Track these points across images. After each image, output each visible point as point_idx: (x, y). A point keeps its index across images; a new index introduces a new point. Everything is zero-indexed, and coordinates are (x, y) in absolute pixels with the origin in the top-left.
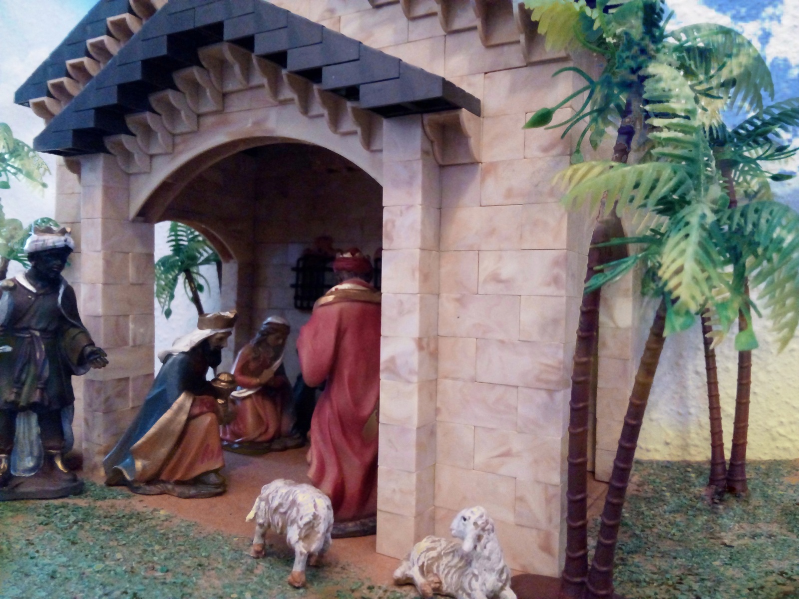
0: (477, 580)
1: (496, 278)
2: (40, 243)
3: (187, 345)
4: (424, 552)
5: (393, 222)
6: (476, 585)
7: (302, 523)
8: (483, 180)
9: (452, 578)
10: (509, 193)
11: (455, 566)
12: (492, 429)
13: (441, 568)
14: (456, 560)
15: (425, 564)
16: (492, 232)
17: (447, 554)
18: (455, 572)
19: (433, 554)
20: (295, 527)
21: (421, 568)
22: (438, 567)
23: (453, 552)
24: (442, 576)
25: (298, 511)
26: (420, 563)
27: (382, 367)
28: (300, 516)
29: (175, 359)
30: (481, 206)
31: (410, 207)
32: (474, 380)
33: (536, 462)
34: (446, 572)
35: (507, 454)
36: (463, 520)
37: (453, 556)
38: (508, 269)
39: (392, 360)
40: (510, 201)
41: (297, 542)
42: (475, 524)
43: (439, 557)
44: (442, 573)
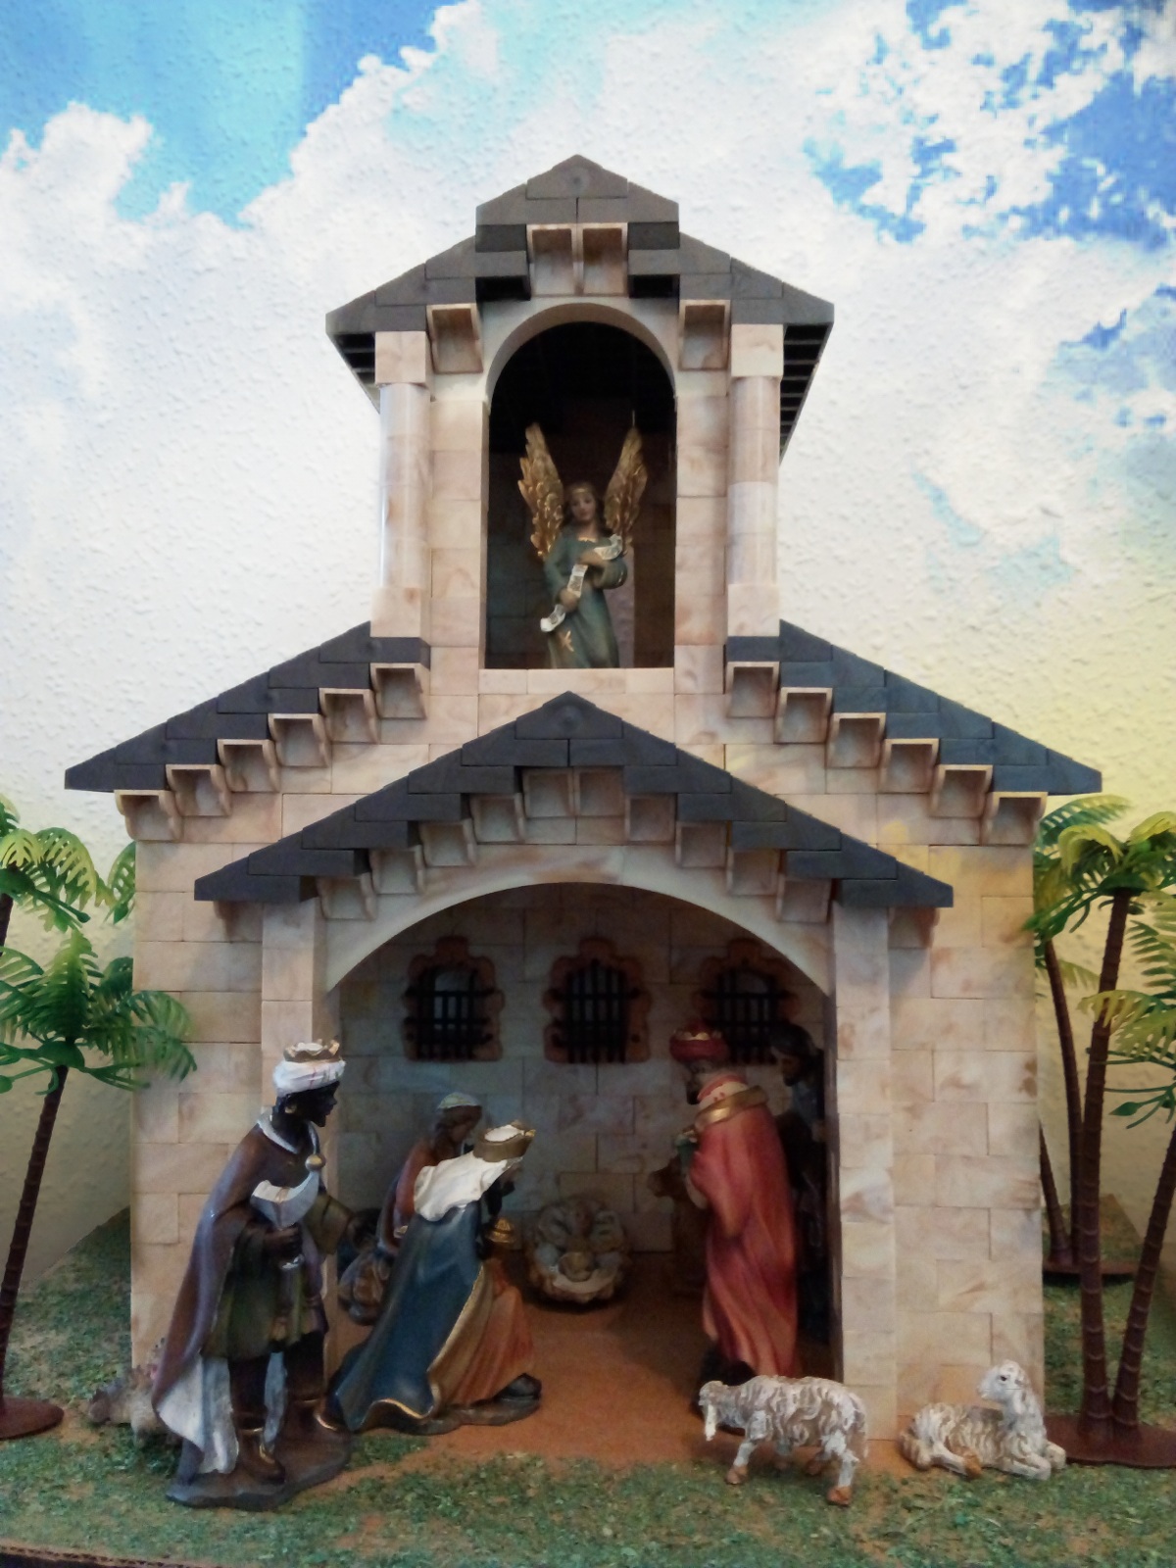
0: (1026, 1443)
1: (955, 1083)
2: (318, 1078)
3: (476, 1190)
4: (941, 1426)
5: (852, 1027)
6: (1027, 1448)
7: (846, 1428)
8: (933, 969)
9: (985, 1447)
10: (967, 986)
11: (983, 1432)
12: (958, 1262)
13: (968, 1438)
14: (980, 1426)
15: (950, 1438)
16: (949, 1029)
17: (964, 1421)
18: (986, 1440)
19: (951, 1424)
20: (838, 1434)
21: (947, 1444)
22: (963, 1438)
23: (968, 1416)
24: (972, 1447)
25: (839, 1414)
26: (944, 1438)
27: (843, 1206)
28: (843, 1420)
29: (464, 1215)
30: (932, 997)
31: (874, 1010)
32: (935, 1205)
33: (1016, 1292)
34: (975, 1440)
35: (980, 1287)
36: (1001, 1381)
37: (973, 1422)
38: (971, 1072)
39: (857, 1197)
40: (967, 995)
41: (845, 1451)
42: (1017, 1382)
43: (957, 1429)
44: (972, 1441)
